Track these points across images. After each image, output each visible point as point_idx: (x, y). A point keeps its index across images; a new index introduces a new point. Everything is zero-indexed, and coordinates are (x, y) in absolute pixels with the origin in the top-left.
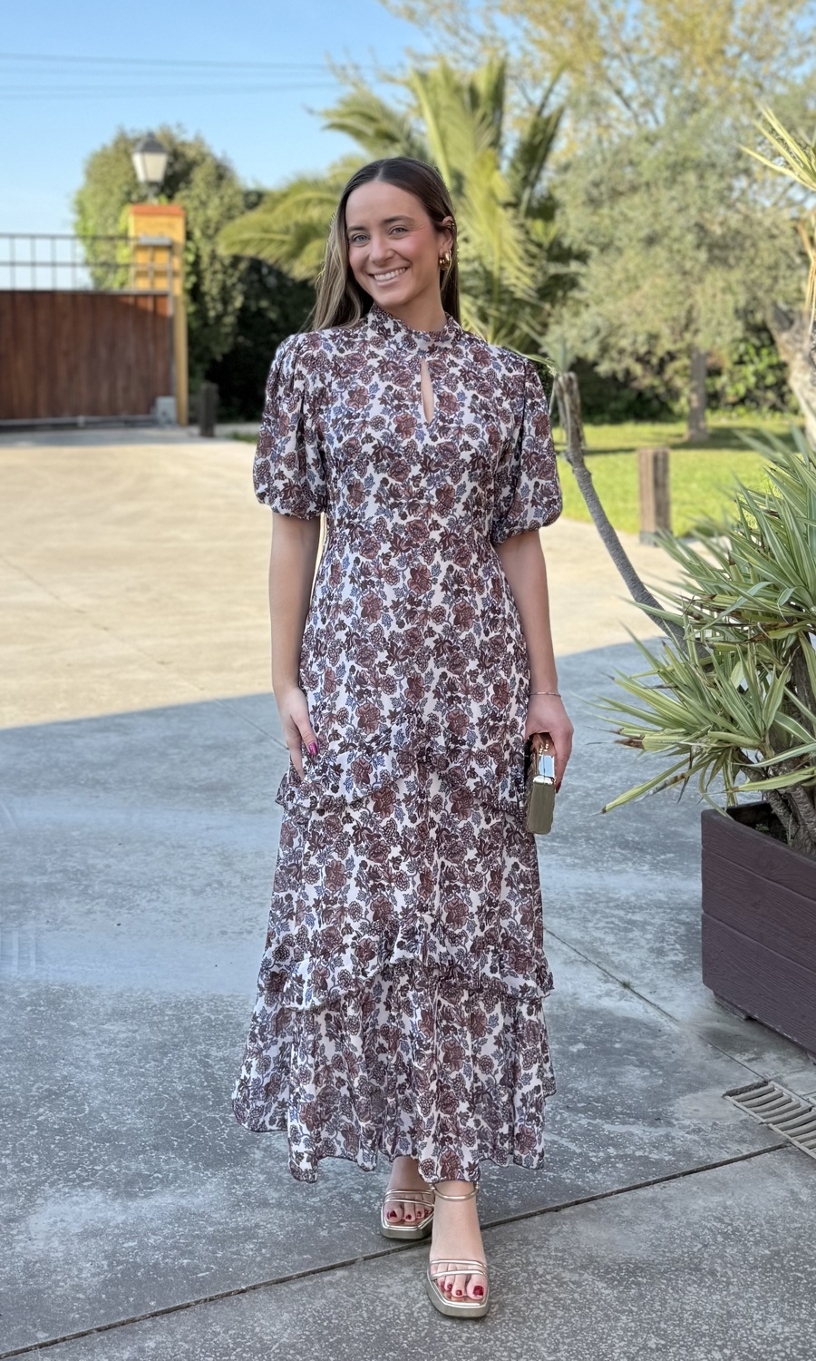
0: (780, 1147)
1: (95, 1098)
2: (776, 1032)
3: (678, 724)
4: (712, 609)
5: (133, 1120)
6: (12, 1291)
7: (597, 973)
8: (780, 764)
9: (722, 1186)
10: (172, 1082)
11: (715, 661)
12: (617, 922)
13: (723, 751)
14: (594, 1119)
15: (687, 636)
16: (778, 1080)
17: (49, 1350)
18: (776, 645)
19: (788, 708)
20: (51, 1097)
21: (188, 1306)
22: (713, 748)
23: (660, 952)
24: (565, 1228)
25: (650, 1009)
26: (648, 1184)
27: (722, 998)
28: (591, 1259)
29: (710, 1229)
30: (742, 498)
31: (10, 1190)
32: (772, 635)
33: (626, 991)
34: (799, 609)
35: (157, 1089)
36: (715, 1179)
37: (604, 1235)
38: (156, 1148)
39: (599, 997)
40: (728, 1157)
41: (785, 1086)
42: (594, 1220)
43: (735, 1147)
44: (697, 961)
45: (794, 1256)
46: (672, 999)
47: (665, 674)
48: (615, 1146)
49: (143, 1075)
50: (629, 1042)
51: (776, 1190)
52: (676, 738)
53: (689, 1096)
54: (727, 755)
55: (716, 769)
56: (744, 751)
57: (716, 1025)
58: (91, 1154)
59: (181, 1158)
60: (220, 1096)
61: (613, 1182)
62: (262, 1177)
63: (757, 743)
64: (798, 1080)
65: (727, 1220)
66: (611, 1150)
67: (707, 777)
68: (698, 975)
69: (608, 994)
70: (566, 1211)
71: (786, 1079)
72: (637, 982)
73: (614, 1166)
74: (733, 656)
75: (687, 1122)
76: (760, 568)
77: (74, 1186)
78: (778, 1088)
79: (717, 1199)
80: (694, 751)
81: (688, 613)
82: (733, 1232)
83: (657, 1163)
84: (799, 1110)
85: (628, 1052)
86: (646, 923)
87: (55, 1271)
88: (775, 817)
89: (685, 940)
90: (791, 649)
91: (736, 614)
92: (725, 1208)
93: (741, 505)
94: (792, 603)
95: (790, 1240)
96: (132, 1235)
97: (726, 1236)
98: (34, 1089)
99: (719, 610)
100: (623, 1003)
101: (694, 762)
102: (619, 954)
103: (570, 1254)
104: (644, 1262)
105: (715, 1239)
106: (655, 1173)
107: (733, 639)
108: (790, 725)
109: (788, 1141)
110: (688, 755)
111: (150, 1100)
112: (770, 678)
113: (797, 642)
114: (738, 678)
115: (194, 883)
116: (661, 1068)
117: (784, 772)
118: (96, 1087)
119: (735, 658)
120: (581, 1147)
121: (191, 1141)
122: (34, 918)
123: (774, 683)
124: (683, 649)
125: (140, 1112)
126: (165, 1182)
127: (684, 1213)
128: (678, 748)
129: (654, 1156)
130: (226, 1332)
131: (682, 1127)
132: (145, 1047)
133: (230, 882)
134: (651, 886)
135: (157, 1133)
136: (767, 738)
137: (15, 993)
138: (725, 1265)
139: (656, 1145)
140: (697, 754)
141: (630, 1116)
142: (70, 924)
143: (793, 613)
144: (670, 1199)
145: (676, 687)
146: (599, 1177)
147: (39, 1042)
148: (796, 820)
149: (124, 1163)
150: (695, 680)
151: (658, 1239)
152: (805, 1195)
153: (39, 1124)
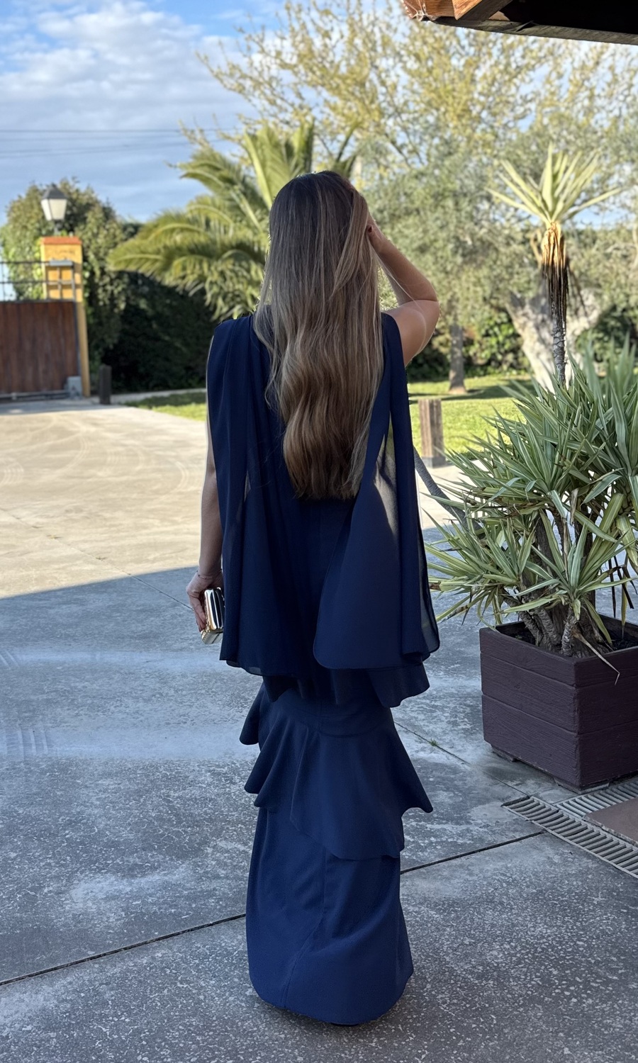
0: (540, 833)
1: (101, 823)
2: (533, 767)
3: (464, 573)
4: (481, 497)
5: (126, 834)
6: (69, 930)
7: (415, 737)
8: (530, 594)
9: (505, 856)
10: (148, 812)
11: (486, 531)
12: (425, 707)
13: (492, 590)
14: (420, 821)
15: (466, 515)
16: (536, 796)
17: (97, 960)
18: (525, 519)
19: (534, 558)
20: (70, 824)
21: (178, 934)
22: (486, 587)
23: (455, 724)
24: (407, 883)
25: (451, 757)
26: (458, 857)
27: (497, 748)
28: (425, 899)
29: (498, 880)
30: (500, 424)
31: (55, 877)
32: (522, 512)
33: (434, 747)
34: (539, 495)
35: (139, 816)
36: (501, 853)
37: (432, 886)
38: (144, 849)
39: (417, 752)
40: (508, 840)
41: (541, 798)
42: (425, 878)
43: (511, 834)
44: (480, 727)
45: (552, 892)
46: (465, 751)
47: (453, 541)
48: (435, 837)
49: (129, 809)
50: (439, 777)
51: (538, 857)
52: (461, 582)
53: (480, 807)
54: (495, 593)
55: (488, 602)
56: (506, 589)
57: (494, 765)
58: (103, 855)
59: (161, 854)
60: (180, 818)
61: (436, 857)
62: (214, 863)
63: (514, 581)
64: (549, 795)
65: (508, 875)
66: (433, 839)
67: (483, 606)
68: (481, 736)
69: (423, 749)
70: (408, 874)
71: (541, 795)
72: (441, 742)
73: (435, 848)
74: (497, 528)
75: (480, 822)
76: (512, 468)
77: (94, 874)
78: (536, 800)
79: (502, 864)
80: (474, 590)
81: (467, 501)
82: (513, 881)
83: (462, 845)
84: (550, 812)
85: (439, 783)
86: (443, 707)
87: (92, 919)
88: (528, 630)
89: (471, 716)
90: (535, 520)
91: (498, 500)
92: (507, 868)
93: (499, 429)
94: (535, 491)
95: (548, 884)
96: (137, 898)
97: (508, 883)
98: (60, 820)
99: (487, 498)
100: (433, 754)
101: (475, 597)
102: (427, 726)
103: (413, 897)
104: (459, 899)
105: (502, 886)
106: (461, 851)
107: (497, 516)
108: (536, 569)
109: (544, 830)
110: (468, 594)
111: (136, 823)
112: (521, 541)
113: (539, 515)
114: (501, 541)
115: (144, 695)
116: (461, 791)
117: (533, 600)
118: (100, 817)
119: (499, 529)
120: (413, 838)
121: (166, 845)
122: (42, 720)
123: (525, 542)
124: (465, 525)
125: (131, 830)
126: (153, 868)
127: (481, 871)
128: (462, 589)
129: (460, 841)
130: (204, 946)
131: (476, 825)
132: (128, 793)
133: (167, 694)
134: (445, 684)
135: (143, 841)
136: (521, 578)
137: (37, 765)
138: (509, 899)
139: (461, 835)
140: (476, 593)
141: (443, 819)
142: (65, 723)
143: (535, 497)
144: (472, 865)
145: (460, 550)
146: (426, 854)
147: (58, 793)
148: (541, 632)
149: (125, 859)
150: (473, 544)
151: (466, 887)
152: (556, 859)
153: (67, 839)
